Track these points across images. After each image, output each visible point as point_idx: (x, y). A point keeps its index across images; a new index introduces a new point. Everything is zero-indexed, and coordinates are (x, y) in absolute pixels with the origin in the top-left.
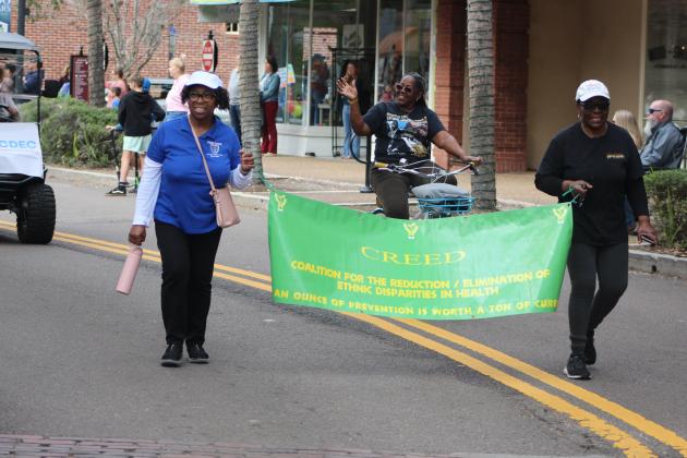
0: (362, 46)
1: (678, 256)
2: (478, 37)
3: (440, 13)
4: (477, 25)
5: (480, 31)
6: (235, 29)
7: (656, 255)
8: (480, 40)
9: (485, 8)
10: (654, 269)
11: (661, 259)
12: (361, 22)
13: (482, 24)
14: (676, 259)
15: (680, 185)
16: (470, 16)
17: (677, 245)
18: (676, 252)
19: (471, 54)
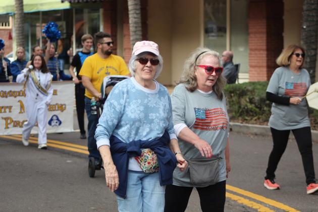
0: (65, 31)
1: (242, 123)
2: (135, 25)
3: (105, 15)
4: (134, 20)
5: (136, 23)
6: (9, 25)
7: (231, 123)
8: (136, 27)
9: (138, 12)
10: (231, 130)
11: (234, 125)
12: (64, 20)
13: (136, 20)
14: (242, 125)
15: (241, 91)
16: (130, 16)
17: (240, 118)
18: (240, 121)
19: (131, 33)
